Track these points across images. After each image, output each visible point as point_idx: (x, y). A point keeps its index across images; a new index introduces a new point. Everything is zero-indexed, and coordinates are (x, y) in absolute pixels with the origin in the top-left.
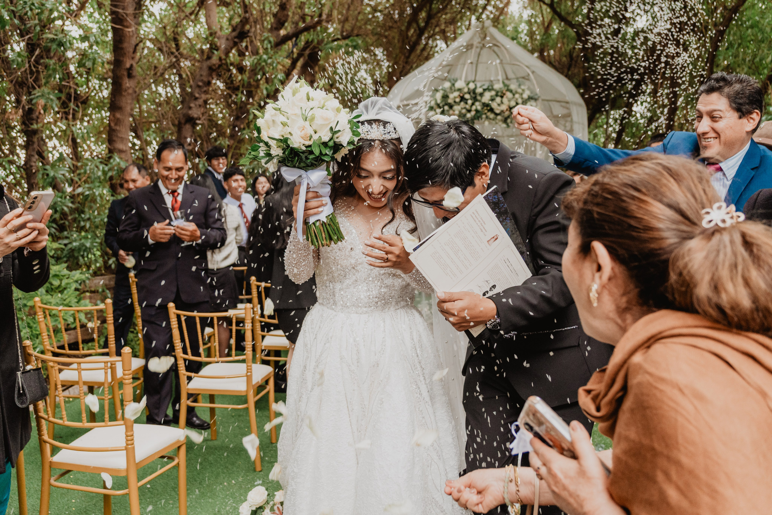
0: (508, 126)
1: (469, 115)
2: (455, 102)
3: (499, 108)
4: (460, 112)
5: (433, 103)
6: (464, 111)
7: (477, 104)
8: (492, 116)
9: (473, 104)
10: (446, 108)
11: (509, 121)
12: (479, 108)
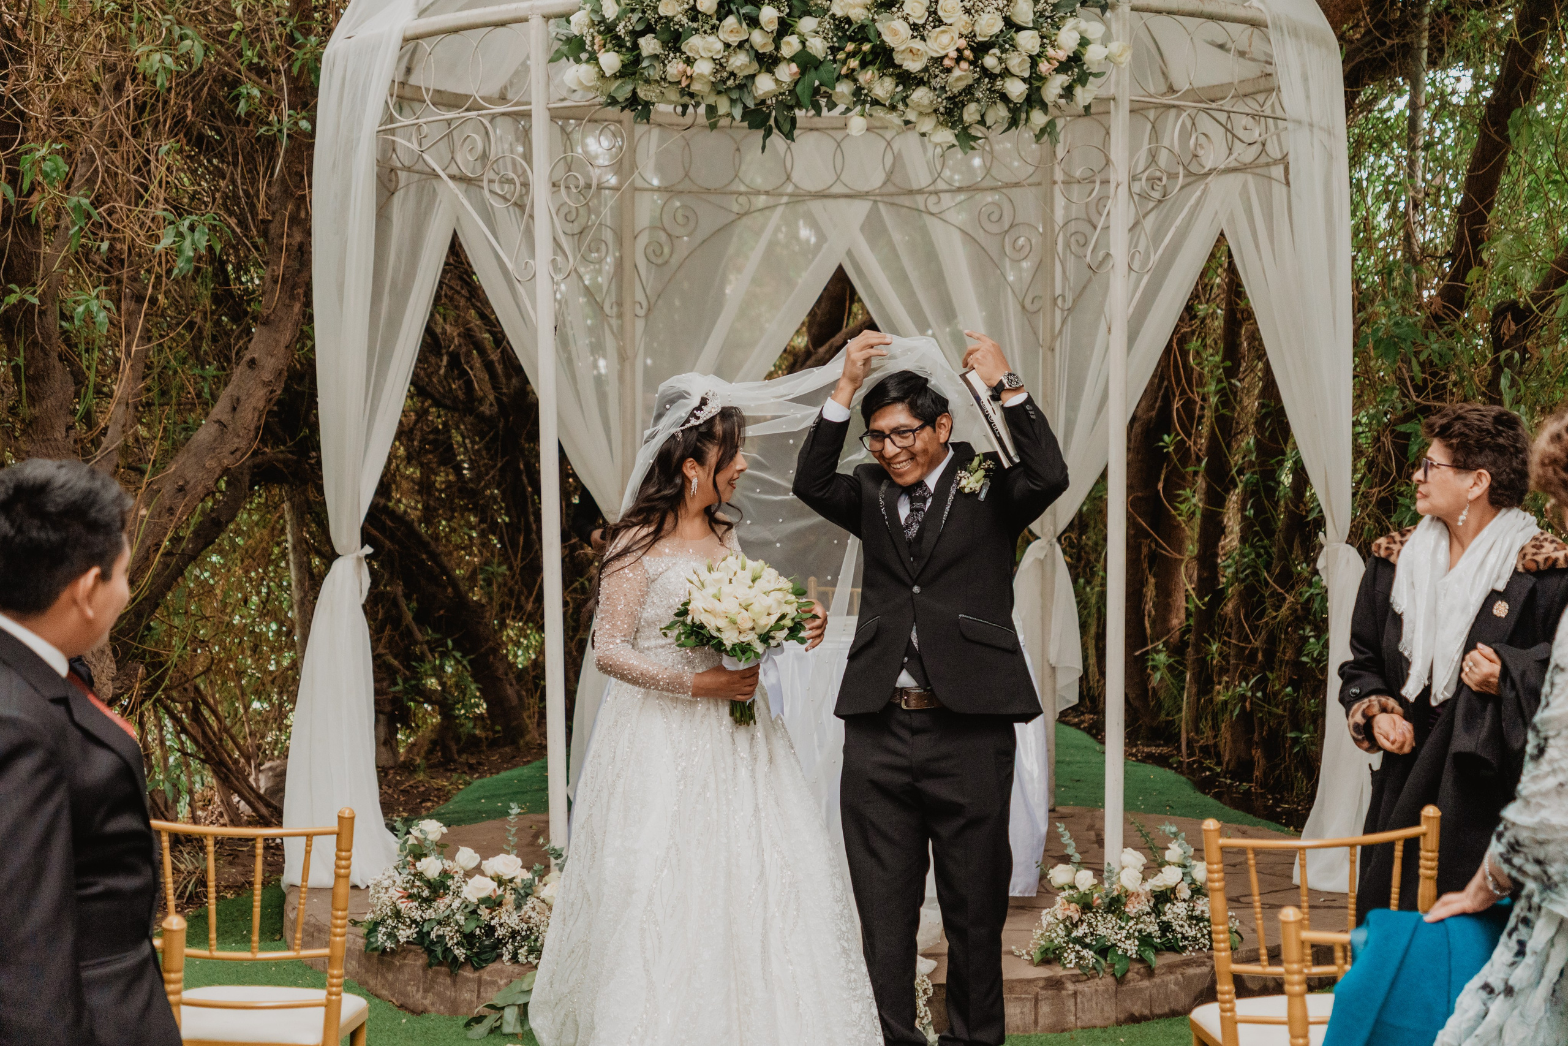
0: (966, 138)
1: (765, 85)
2: (694, 13)
3: (917, 44)
4: (720, 65)
5: (579, 23)
6: (740, 61)
7: (807, 24)
8: (883, 87)
9: (785, 28)
10: (649, 45)
11: (971, 113)
12: (818, 46)
